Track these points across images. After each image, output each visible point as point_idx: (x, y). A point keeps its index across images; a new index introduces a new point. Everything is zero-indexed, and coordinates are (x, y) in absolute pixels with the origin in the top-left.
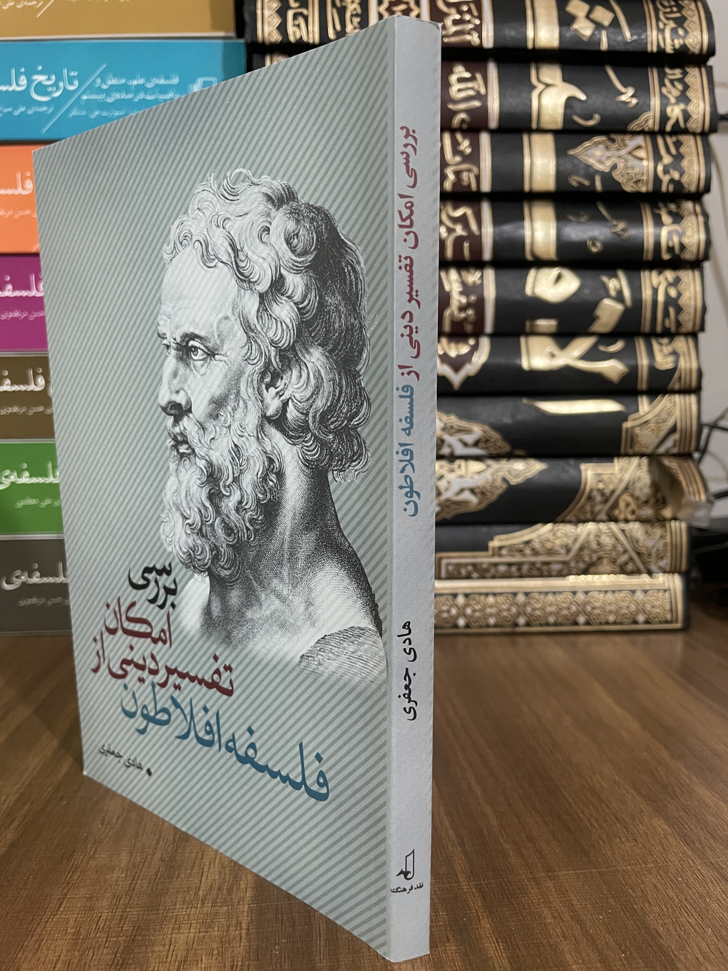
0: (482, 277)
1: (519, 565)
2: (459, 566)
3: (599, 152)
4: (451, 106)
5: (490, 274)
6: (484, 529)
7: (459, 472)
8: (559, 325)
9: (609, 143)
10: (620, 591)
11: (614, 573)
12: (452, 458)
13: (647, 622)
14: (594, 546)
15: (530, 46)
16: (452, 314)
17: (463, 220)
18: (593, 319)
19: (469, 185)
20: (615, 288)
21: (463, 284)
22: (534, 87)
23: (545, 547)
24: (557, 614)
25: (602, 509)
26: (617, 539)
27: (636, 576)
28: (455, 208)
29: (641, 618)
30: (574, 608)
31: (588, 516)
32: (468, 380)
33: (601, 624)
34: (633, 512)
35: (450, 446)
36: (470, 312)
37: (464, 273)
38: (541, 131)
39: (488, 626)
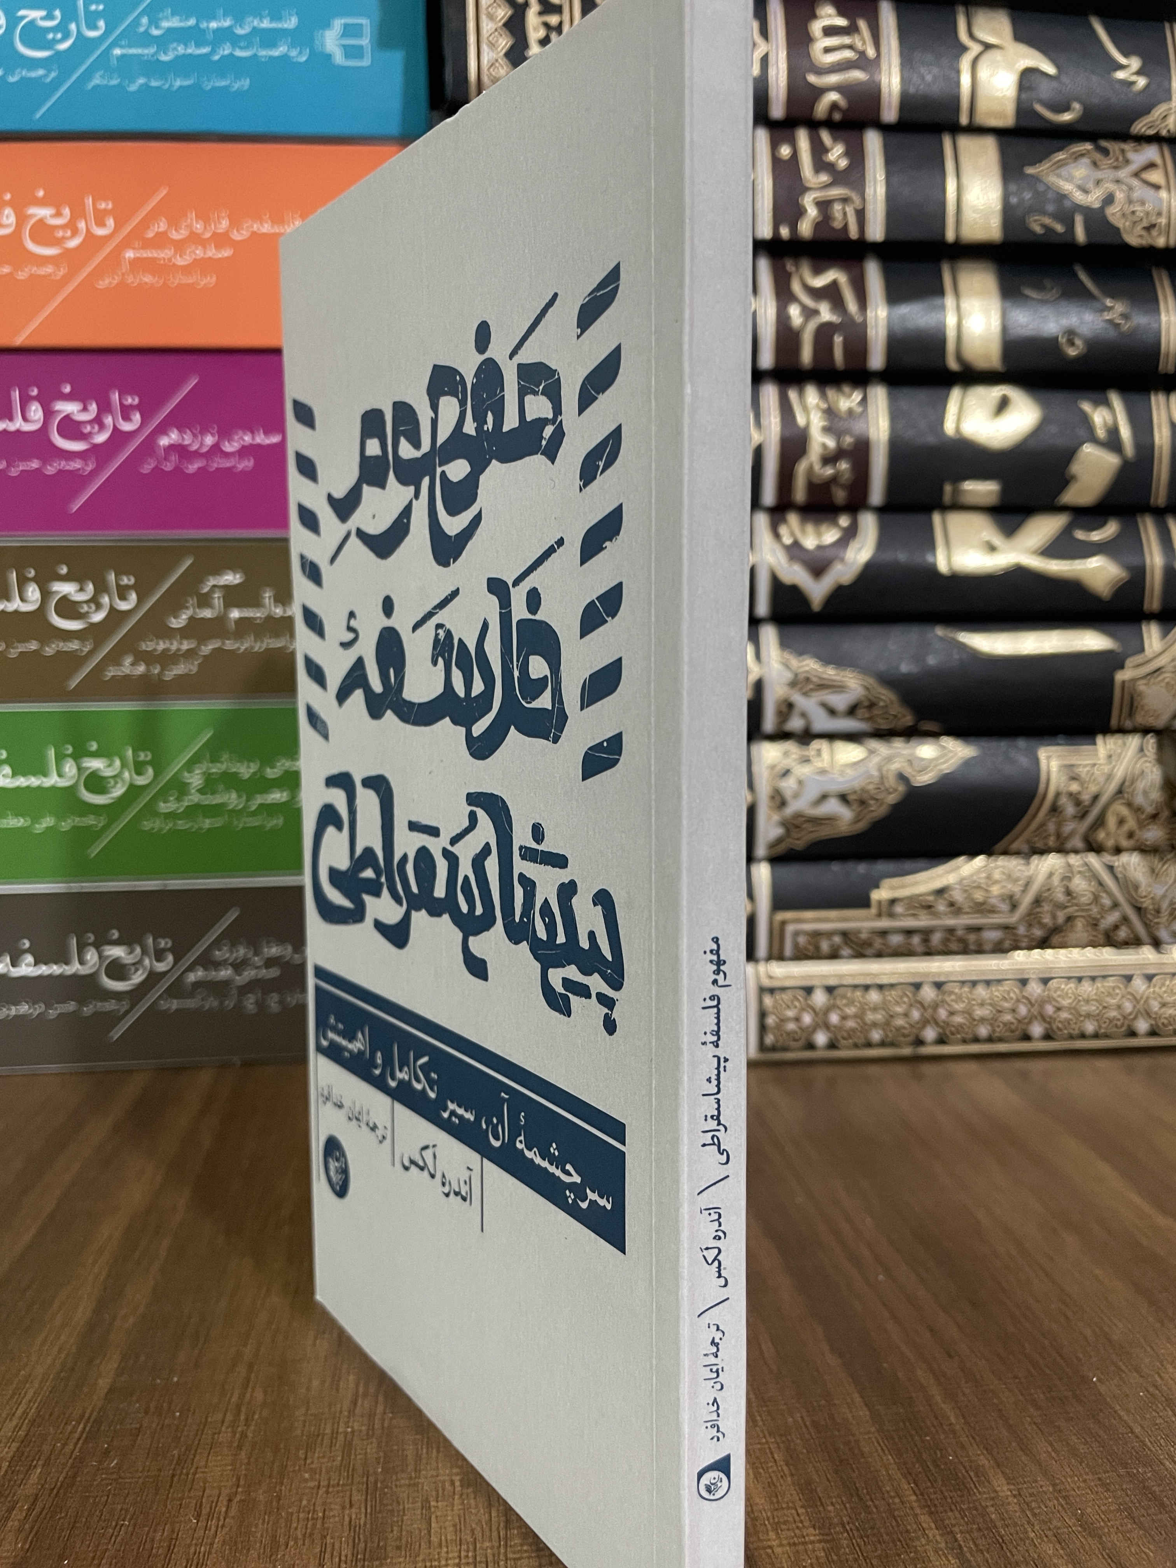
0: (864, 400)
1: (926, 933)
2: (816, 935)
3: (1081, 171)
4: (812, 79)
5: (879, 395)
6: (862, 868)
7: (818, 764)
8: (1004, 492)
9: (1098, 156)
10: (1104, 977)
11: (1094, 945)
12: (806, 737)
13: (1153, 1033)
14: (1060, 896)
16: (810, 469)
17: (831, 293)
18: (1064, 481)
19: (846, 226)
20: (1105, 424)
21: (830, 413)
22: (963, 49)
23: (972, 900)
24: (992, 1021)
25: (1075, 829)
26: (1101, 884)
27: (1131, 951)
28: (818, 271)
29: (1142, 1026)
30: (1023, 1010)
31: (1051, 842)
32: (839, 593)
33: (1071, 1037)
34: (1131, 835)
35: (804, 715)
36: (844, 466)
37: (831, 393)
38: (976, 130)
39: (869, 1045)
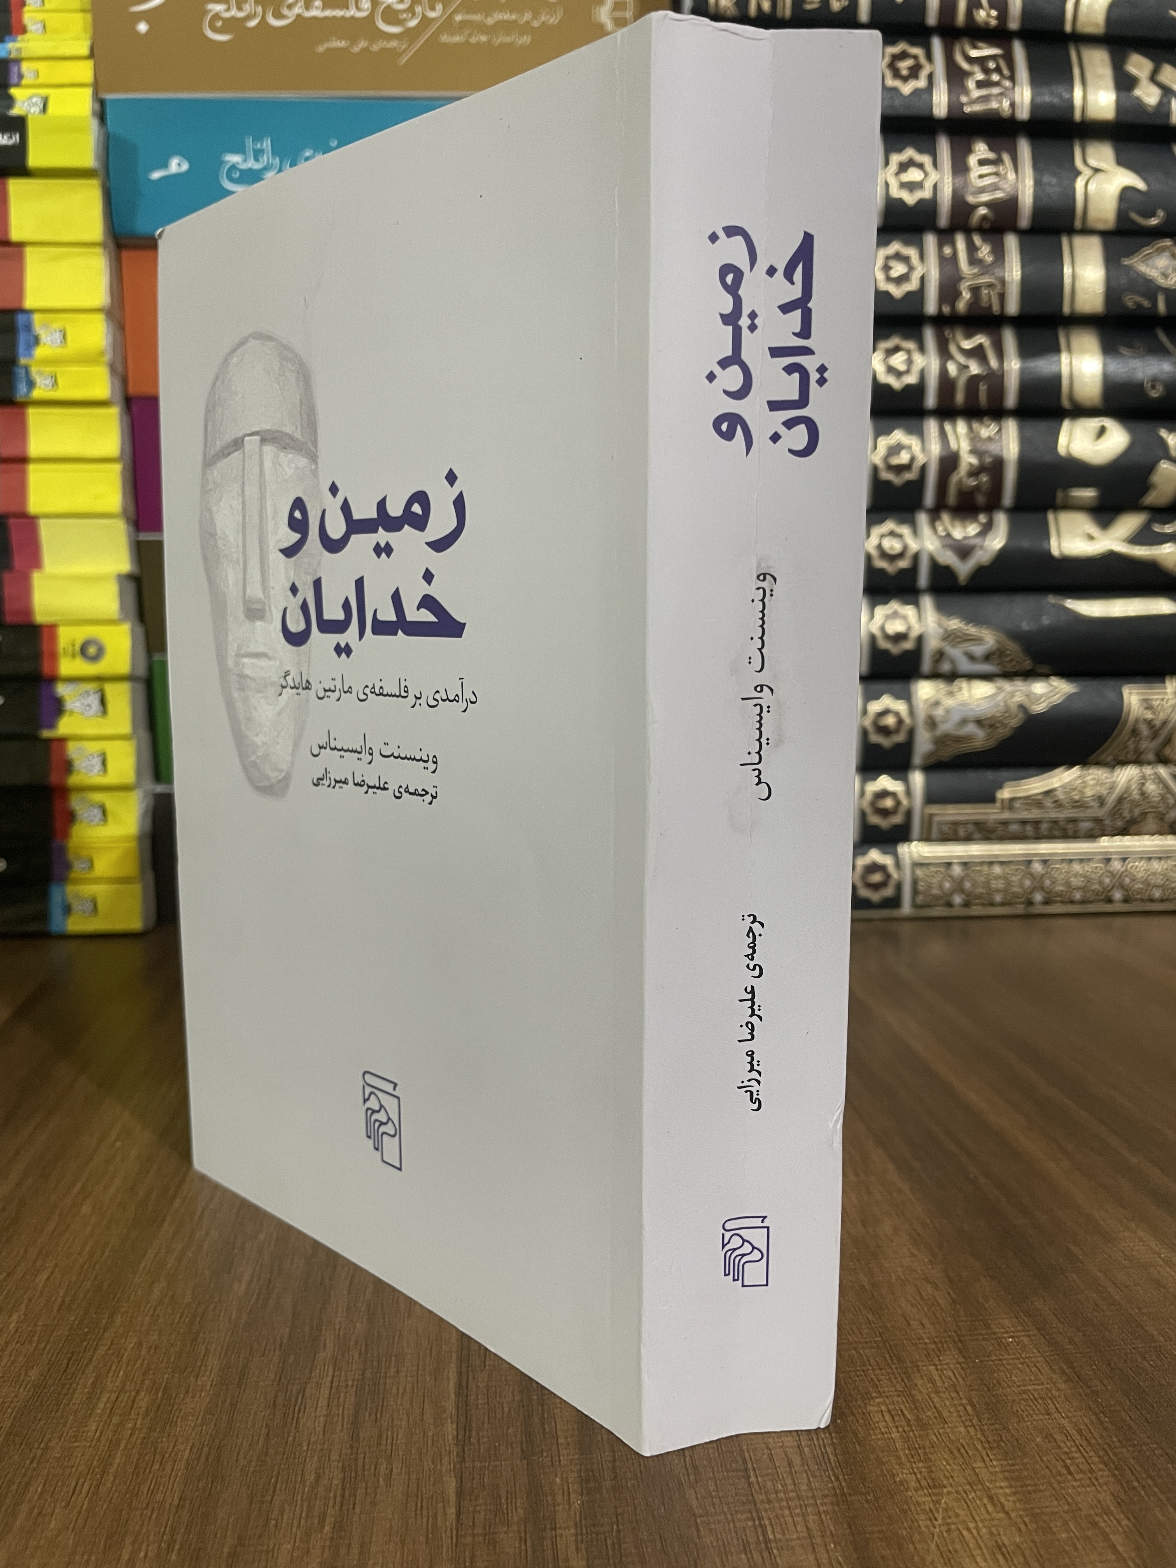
0: (1000, 430)
1: (1036, 823)
2: (956, 824)
3: (1164, 261)
4: (968, 199)
5: (1011, 427)
6: (989, 775)
7: (960, 695)
8: (1102, 496)
10: (1168, 857)
11: (1161, 833)
12: (952, 677)
14: (1136, 795)
15: (1077, 116)
16: (960, 481)
17: (978, 353)
18: (1146, 487)
19: (990, 306)
21: (975, 439)
22: (1078, 173)
23: (1071, 799)
24: (1084, 888)
25: (1149, 747)
26: (1166, 786)
28: (969, 336)
30: (1107, 881)
31: (1131, 756)
32: (980, 571)
33: (1143, 901)
35: (952, 660)
36: (984, 478)
37: (975, 425)
38: (1087, 231)
39: (992, 904)
